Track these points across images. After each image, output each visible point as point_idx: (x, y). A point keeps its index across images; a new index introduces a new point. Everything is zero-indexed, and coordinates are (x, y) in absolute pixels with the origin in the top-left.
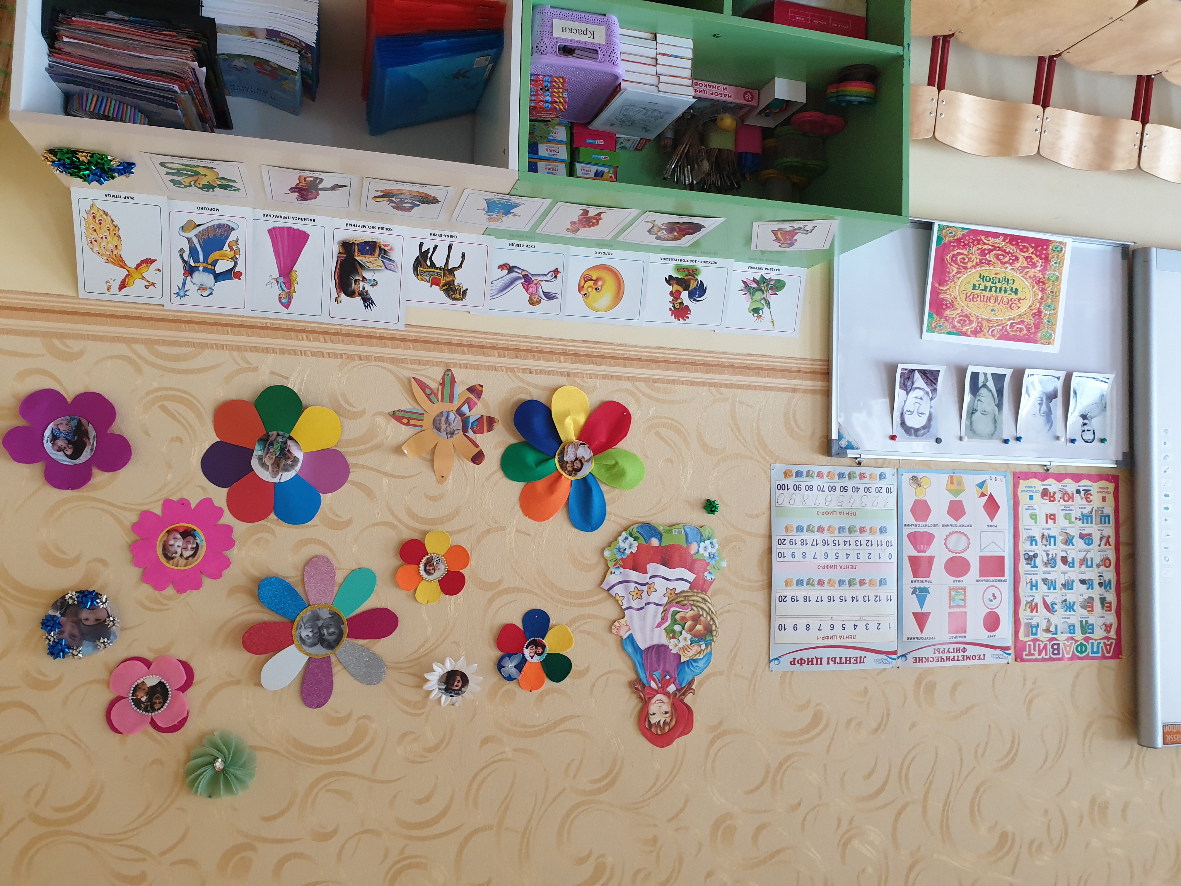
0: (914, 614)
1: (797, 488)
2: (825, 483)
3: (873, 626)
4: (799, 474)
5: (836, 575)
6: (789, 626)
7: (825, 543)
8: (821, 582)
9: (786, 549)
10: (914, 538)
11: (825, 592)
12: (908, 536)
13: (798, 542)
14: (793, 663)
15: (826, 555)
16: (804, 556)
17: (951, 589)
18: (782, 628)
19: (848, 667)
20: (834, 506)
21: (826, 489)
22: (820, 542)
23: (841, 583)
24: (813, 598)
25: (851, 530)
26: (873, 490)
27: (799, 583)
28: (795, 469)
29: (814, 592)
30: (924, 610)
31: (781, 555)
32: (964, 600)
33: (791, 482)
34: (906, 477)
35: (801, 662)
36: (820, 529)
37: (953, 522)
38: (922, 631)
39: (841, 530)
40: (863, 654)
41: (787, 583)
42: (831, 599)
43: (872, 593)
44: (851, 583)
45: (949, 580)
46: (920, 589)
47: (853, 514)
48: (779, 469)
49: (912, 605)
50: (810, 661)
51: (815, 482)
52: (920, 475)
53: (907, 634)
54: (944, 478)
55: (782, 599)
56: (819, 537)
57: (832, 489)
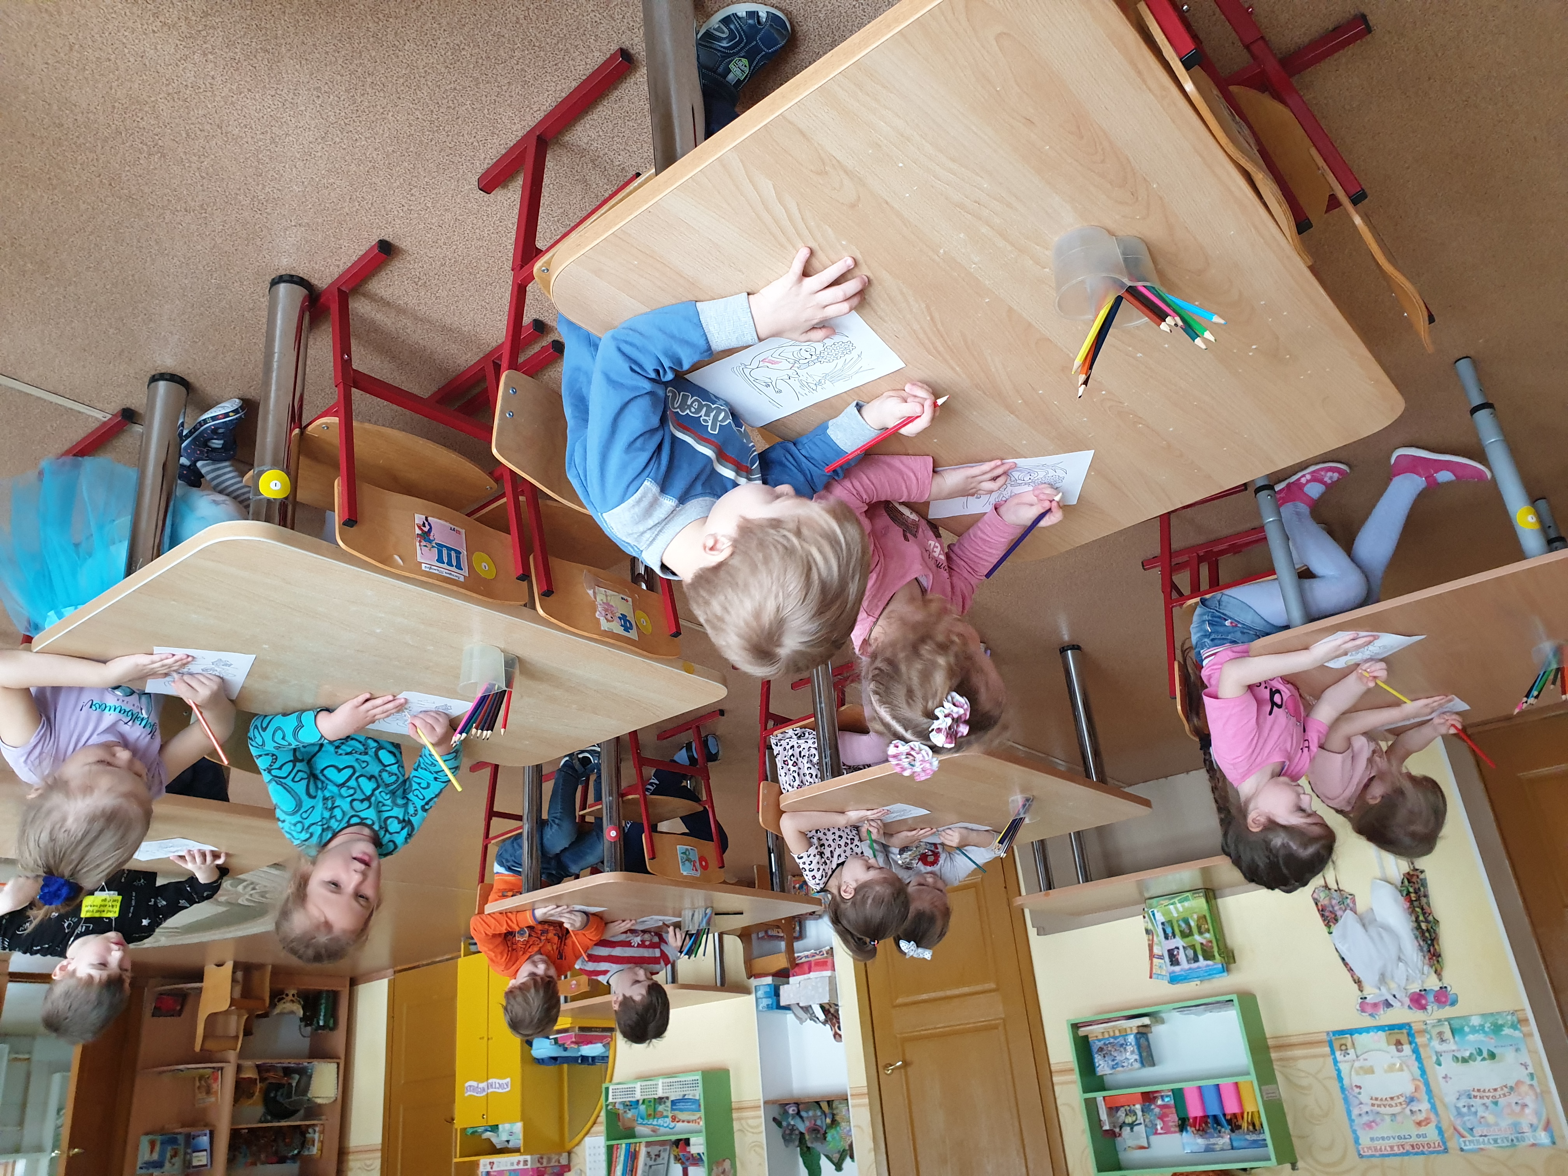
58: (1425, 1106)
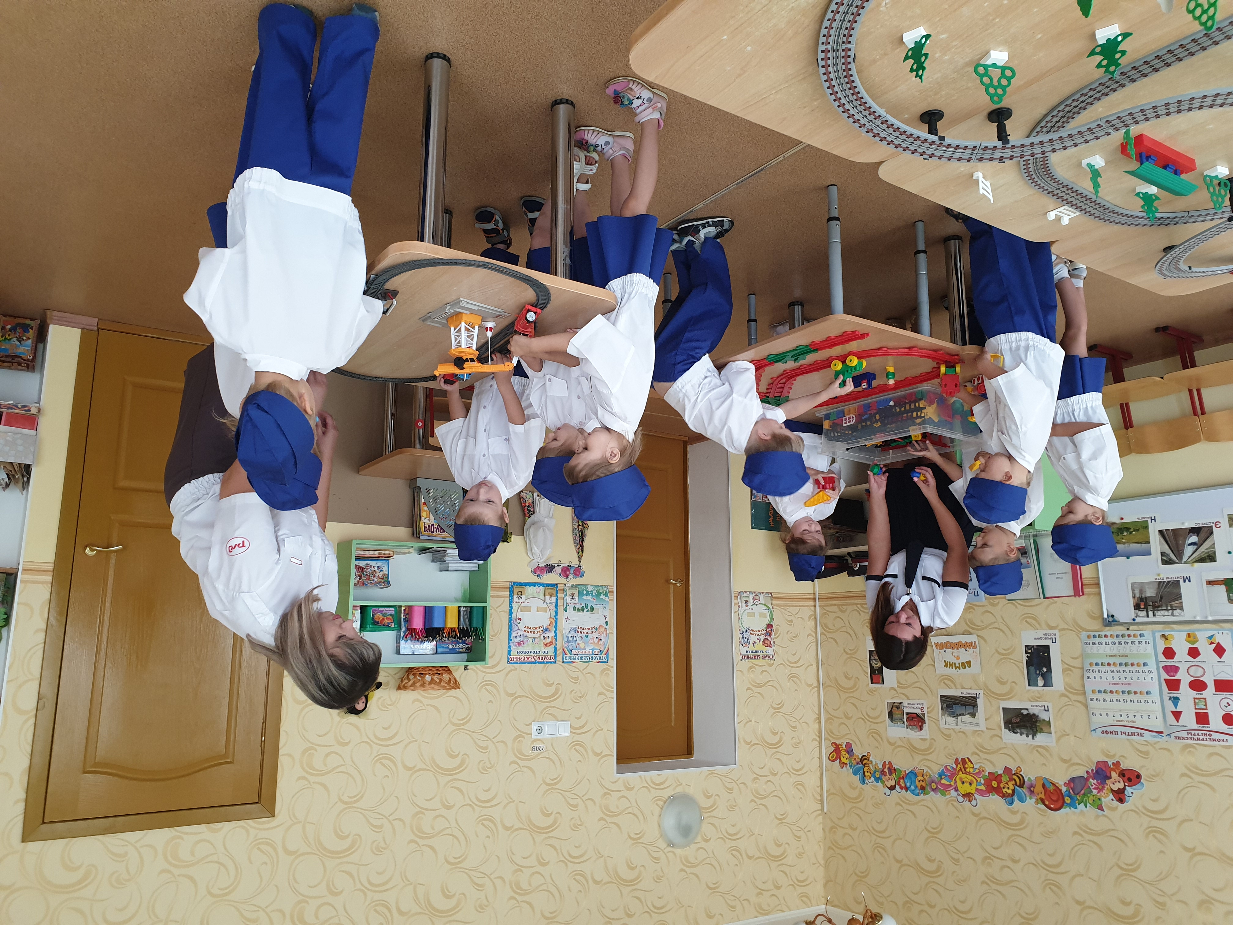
0: (1172, 712)
1: (1094, 643)
2: (1109, 640)
3: (1145, 716)
4: (1094, 636)
5: (1120, 688)
6: (1098, 714)
7: (1112, 671)
8: (1111, 692)
9: (1091, 674)
10: (1166, 668)
11: (1115, 697)
12: (1163, 667)
13: (1097, 671)
14: (1103, 732)
15: (1113, 678)
16: (1101, 678)
17: (1195, 699)
18: (1094, 714)
19: (1133, 737)
20: (1115, 652)
21: (1110, 643)
22: (1109, 671)
23: (1123, 692)
24: (1108, 700)
25: (1126, 664)
26: (1136, 643)
27: (1099, 692)
28: (1092, 634)
29: (1108, 697)
30: (1178, 710)
31: (1088, 678)
32: (1206, 705)
33: (1091, 641)
34: (1158, 635)
35: (1107, 732)
36: (1109, 664)
37: (1192, 659)
38: (1178, 721)
39: (1120, 664)
40: (1142, 731)
41: (1093, 692)
42: (1118, 701)
43: (1142, 698)
44: (1129, 692)
45: (1194, 693)
46: (1174, 697)
47: (1126, 656)
48: (1084, 634)
49: (1170, 706)
50: (1111, 733)
51: (1104, 640)
52: (1166, 634)
53: (1169, 723)
54: (1185, 634)
55: (1092, 700)
56: (1109, 668)
57: (1114, 643)
58: (552, 634)
